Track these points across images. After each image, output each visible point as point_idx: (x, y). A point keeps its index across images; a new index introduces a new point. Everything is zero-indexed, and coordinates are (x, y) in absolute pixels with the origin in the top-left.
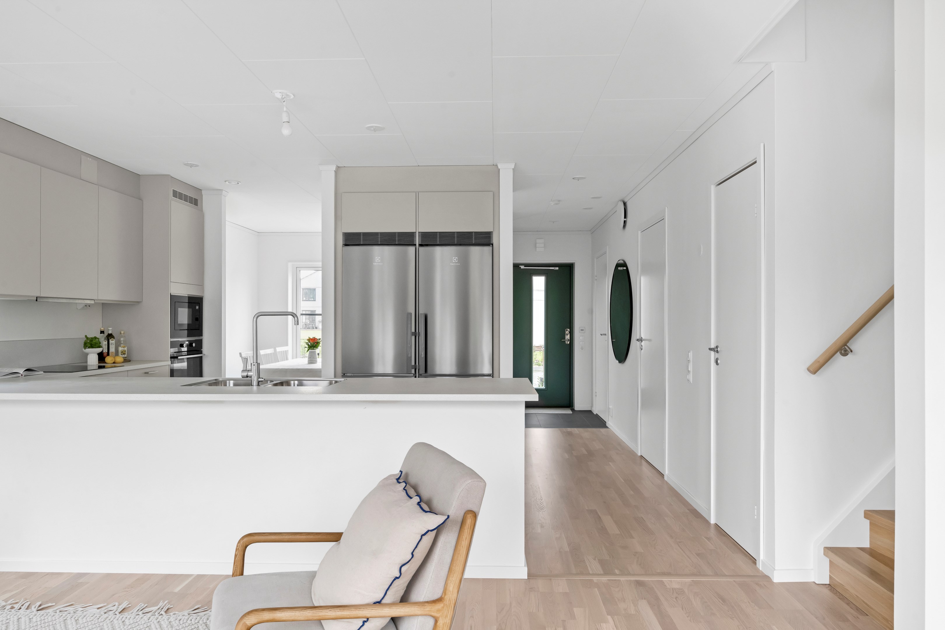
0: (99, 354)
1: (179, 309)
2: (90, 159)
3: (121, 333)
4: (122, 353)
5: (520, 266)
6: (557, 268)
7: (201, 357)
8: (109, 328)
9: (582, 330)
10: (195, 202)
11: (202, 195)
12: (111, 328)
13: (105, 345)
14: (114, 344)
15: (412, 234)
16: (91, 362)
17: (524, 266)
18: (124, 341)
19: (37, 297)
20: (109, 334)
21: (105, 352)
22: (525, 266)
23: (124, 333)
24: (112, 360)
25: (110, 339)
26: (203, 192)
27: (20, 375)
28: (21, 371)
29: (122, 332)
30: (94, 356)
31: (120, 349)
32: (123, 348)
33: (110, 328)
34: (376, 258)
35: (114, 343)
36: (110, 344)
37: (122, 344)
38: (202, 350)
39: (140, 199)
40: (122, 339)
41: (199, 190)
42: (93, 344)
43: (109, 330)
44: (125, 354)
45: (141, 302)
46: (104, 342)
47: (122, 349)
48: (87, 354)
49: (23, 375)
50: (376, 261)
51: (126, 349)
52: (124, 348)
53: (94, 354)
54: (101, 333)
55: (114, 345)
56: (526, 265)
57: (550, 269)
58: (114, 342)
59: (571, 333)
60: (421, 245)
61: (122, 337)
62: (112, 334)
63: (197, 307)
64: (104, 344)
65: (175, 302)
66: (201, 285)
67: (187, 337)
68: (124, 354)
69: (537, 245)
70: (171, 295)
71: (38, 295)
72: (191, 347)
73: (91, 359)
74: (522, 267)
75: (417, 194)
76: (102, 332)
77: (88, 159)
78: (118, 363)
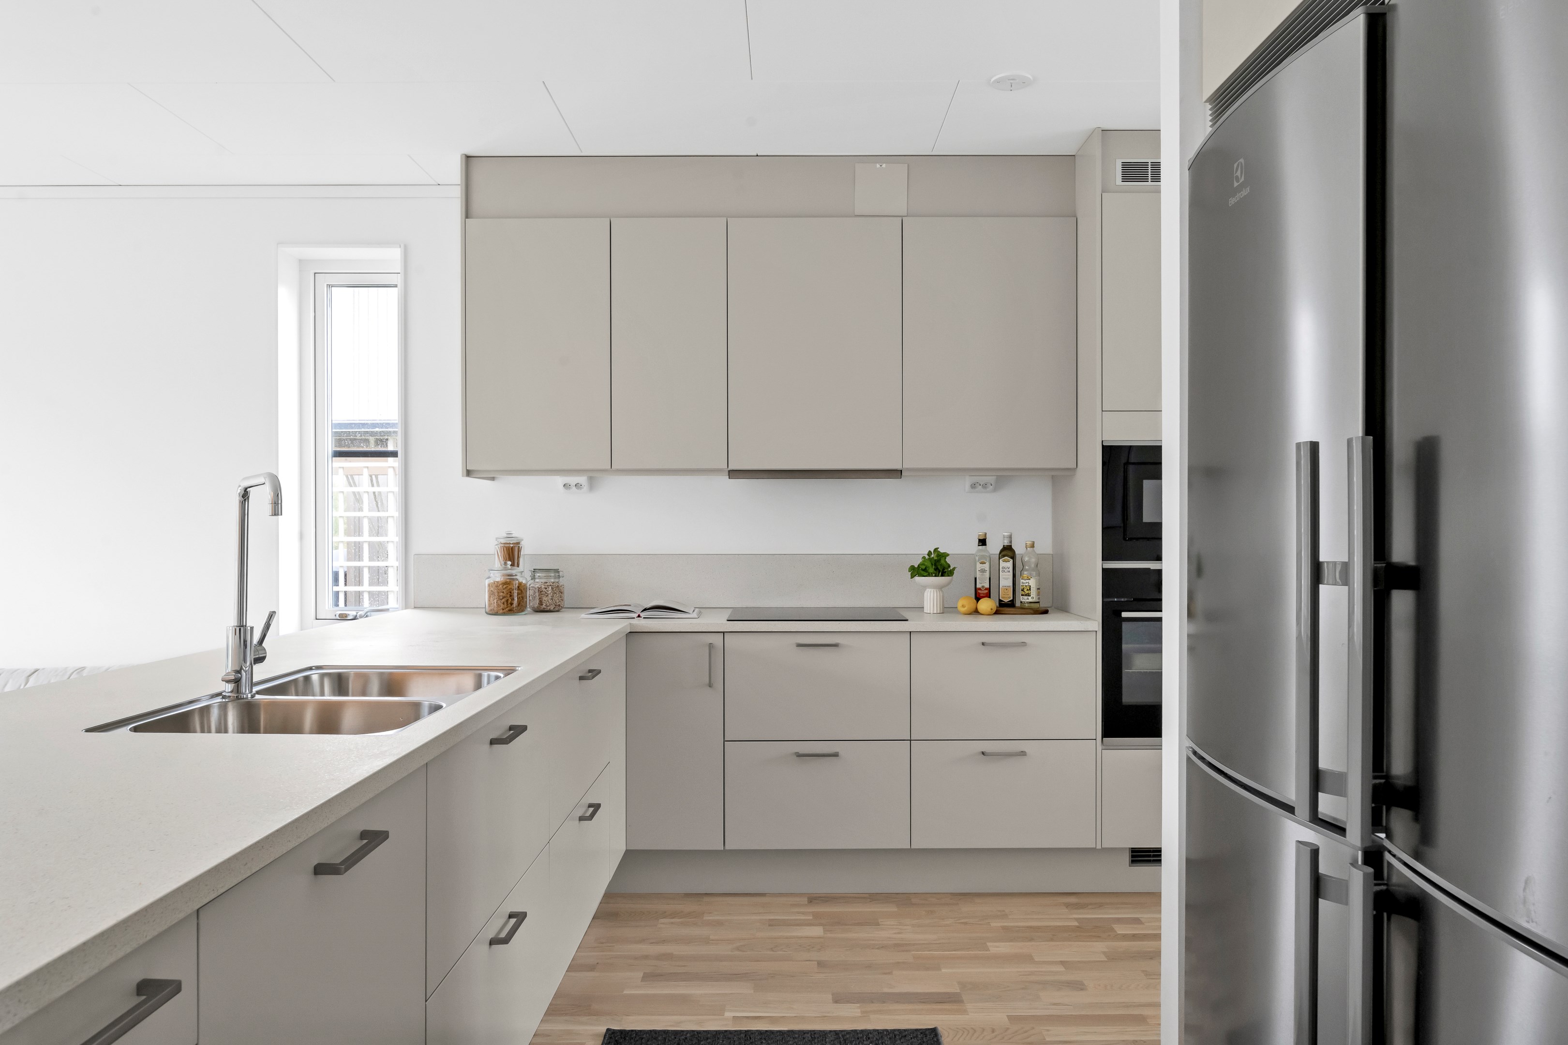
1: (1144, 481)
2: (884, 166)
3: (1027, 546)
14: (1010, 570)
18: (1031, 563)
19: (729, 471)
23: (1032, 547)
27: (635, 615)
28: (639, 608)
29: (1029, 544)
30: (933, 596)
32: (1026, 582)
36: (1001, 569)
37: (1026, 570)
39: (1072, 216)
44: (1029, 595)
47: (1023, 583)
49: (642, 617)
51: (1031, 582)
54: (978, 545)
55: (1011, 573)
58: (1009, 564)
61: (1028, 554)
62: (1010, 546)
65: (1126, 464)
68: (1026, 595)
70: (1103, 446)
77: (878, 166)
78: (986, 614)
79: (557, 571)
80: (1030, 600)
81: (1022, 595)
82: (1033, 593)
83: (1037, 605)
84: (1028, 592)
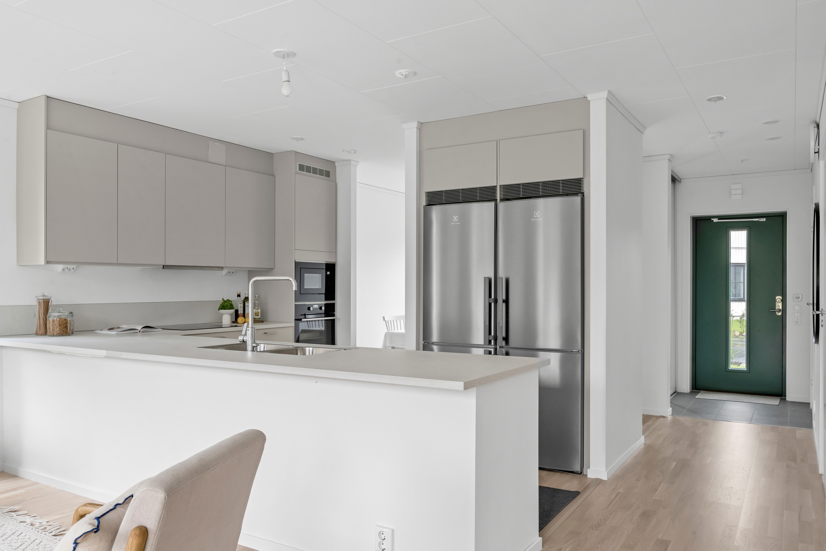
1: (306, 275)
2: (218, 144)
3: (256, 297)
5: (712, 219)
6: (764, 220)
7: (334, 320)
8: (245, 292)
9: (798, 298)
10: (327, 174)
11: (336, 167)
13: (241, 307)
15: (493, 188)
16: (226, 322)
17: (717, 219)
18: (258, 303)
19: (163, 265)
20: (245, 297)
21: (241, 313)
22: (719, 219)
23: (258, 297)
24: (242, 321)
25: (246, 301)
26: (337, 164)
27: (138, 331)
28: (139, 328)
30: (227, 317)
32: (257, 310)
33: (247, 292)
34: (454, 217)
37: (256, 306)
38: (335, 313)
39: (273, 176)
40: (256, 302)
41: (332, 163)
42: (225, 306)
43: (245, 294)
44: (258, 315)
45: (274, 268)
46: (239, 304)
48: (222, 315)
49: (141, 332)
50: (454, 220)
51: (259, 311)
53: (227, 315)
54: (237, 297)
56: (720, 217)
57: (753, 221)
59: (784, 301)
60: (502, 200)
61: (257, 300)
62: (248, 297)
63: (328, 273)
64: (239, 306)
65: (301, 268)
66: (335, 252)
67: (325, 300)
68: (257, 316)
69: (733, 192)
70: (295, 261)
71: (164, 264)
72: (321, 310)
73: (226, 320)
74: (715, 220)
75: (498, 143)
76: (239, 296)
77: (216, 143)
78: (241, 323)
79: (72, 312)
80: (259, 317)
81: (255, 316)
82: (260, 314)
83: (260, 319)
84: (258, 314)
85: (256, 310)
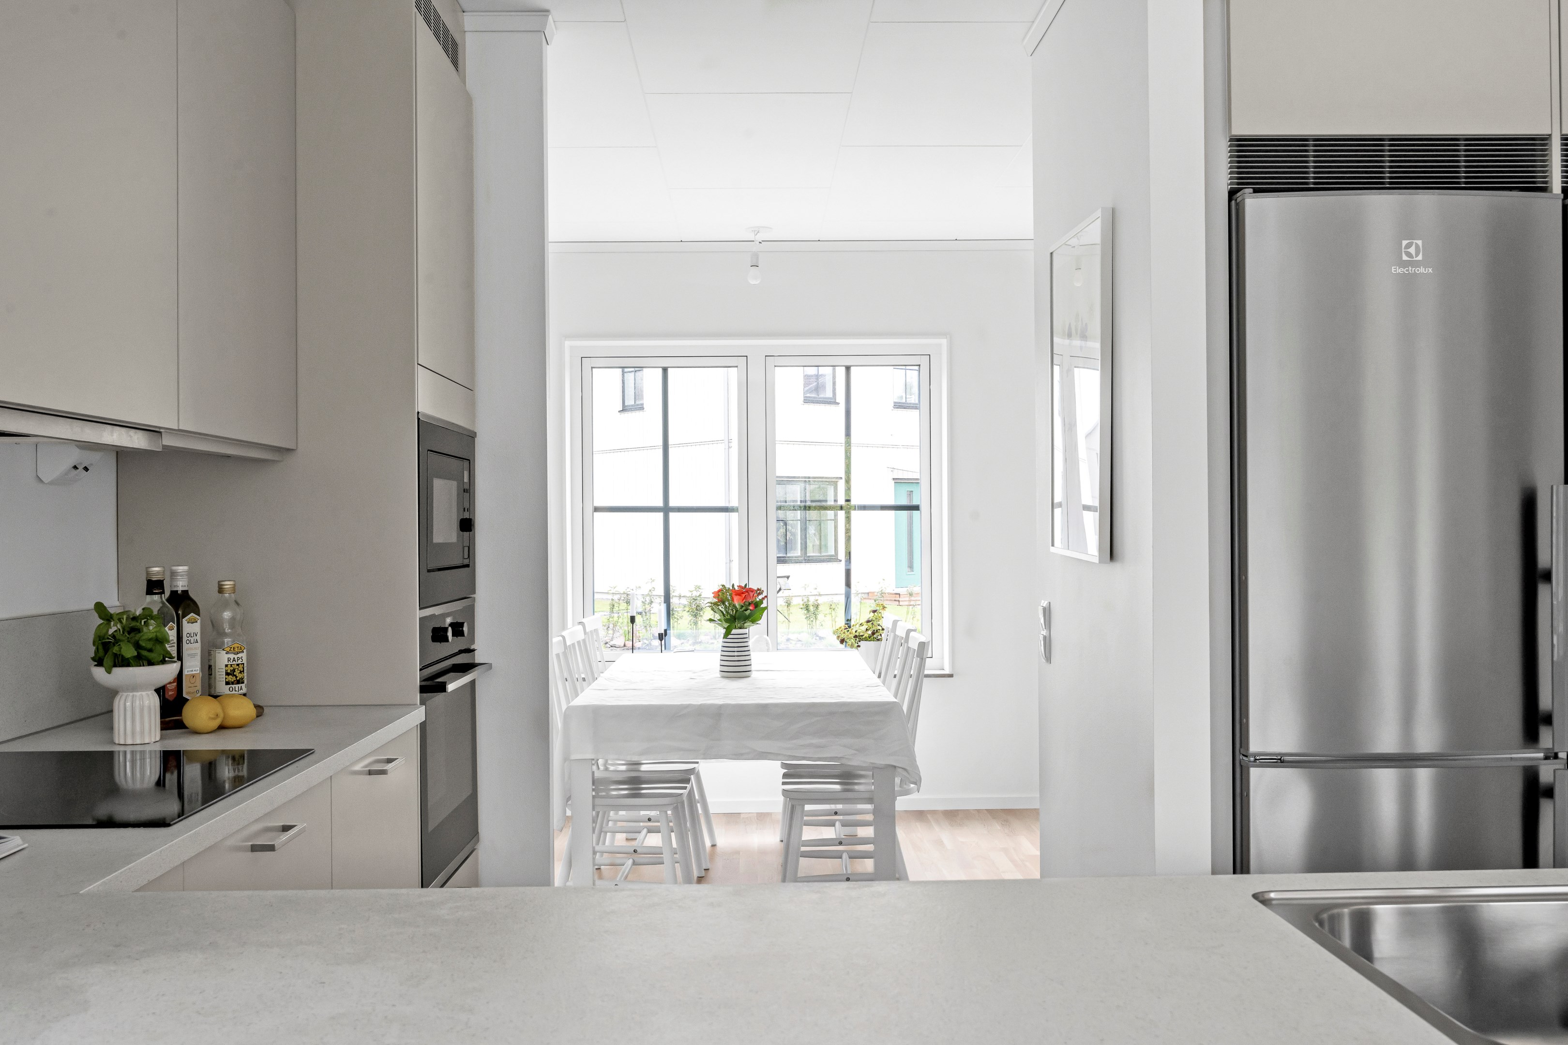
0: (160, 691)
3: (221, 590)
4: (231, 678)
8: (174, 568)
12: (186, 568)
14: (198, 638)
18: (233, 619)
20: (177, 593)
23: (234, 590)
25: (184, 617)
29: (228, 585)
30: (141, 703)
31: (222, 659)
32: (236, 657)
33: (181, 569)
35: (199, 635)
36: (185, 639)
37: (227, 635)
38: (475, 646)
40: (227, 615)
43: (173, 574)
44: (242, 682)
45: (295, 450)
47: (229, 660)
51: (244, 657)
52: (240, 655)
53: (144, 693)
54: (153, 593)
55: (199, 645)
58: (196, 628)
61: (225, 605)
62: (187, 591)
68: (237, 682)
70: (419, 419)
76: (156, 587)
84: (240, 676)
85: (232, 656)
